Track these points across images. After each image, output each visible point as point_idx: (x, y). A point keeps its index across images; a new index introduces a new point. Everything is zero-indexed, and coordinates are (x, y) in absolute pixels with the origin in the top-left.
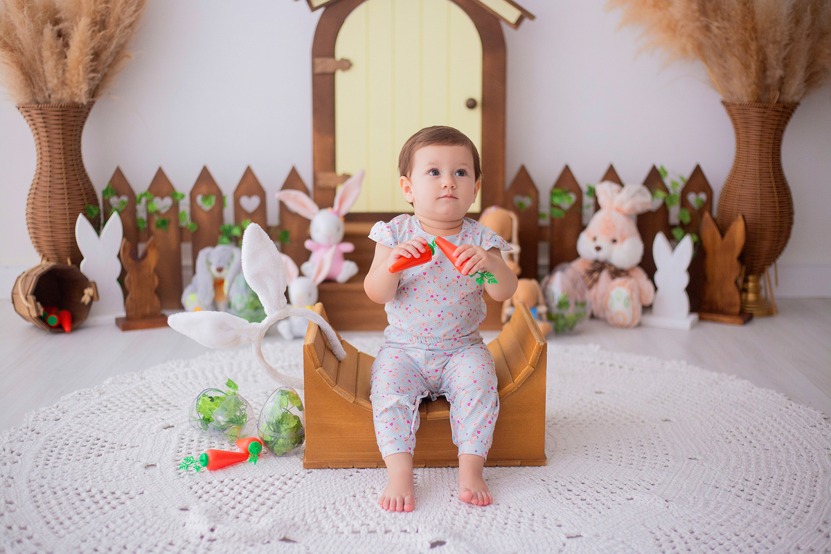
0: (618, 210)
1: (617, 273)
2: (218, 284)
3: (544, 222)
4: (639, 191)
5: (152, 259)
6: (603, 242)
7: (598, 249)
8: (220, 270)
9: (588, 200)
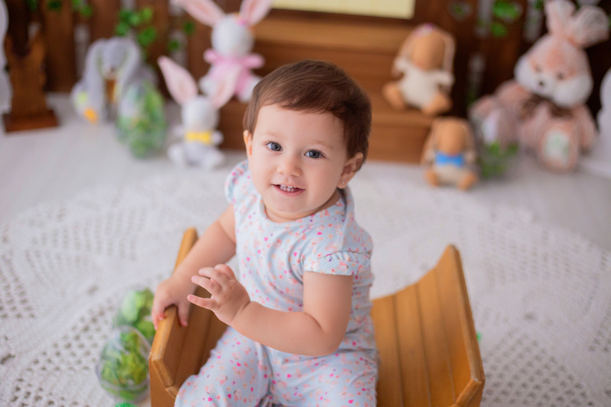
0: (571, 41)
1: (559, 112)
2: (109, 85)
3: (482, 31)
4: (597, 19)
5: (37, 55)
6: (548, 76)
7: (541, 84)
8: (113, 70)
9: (534, 14)
